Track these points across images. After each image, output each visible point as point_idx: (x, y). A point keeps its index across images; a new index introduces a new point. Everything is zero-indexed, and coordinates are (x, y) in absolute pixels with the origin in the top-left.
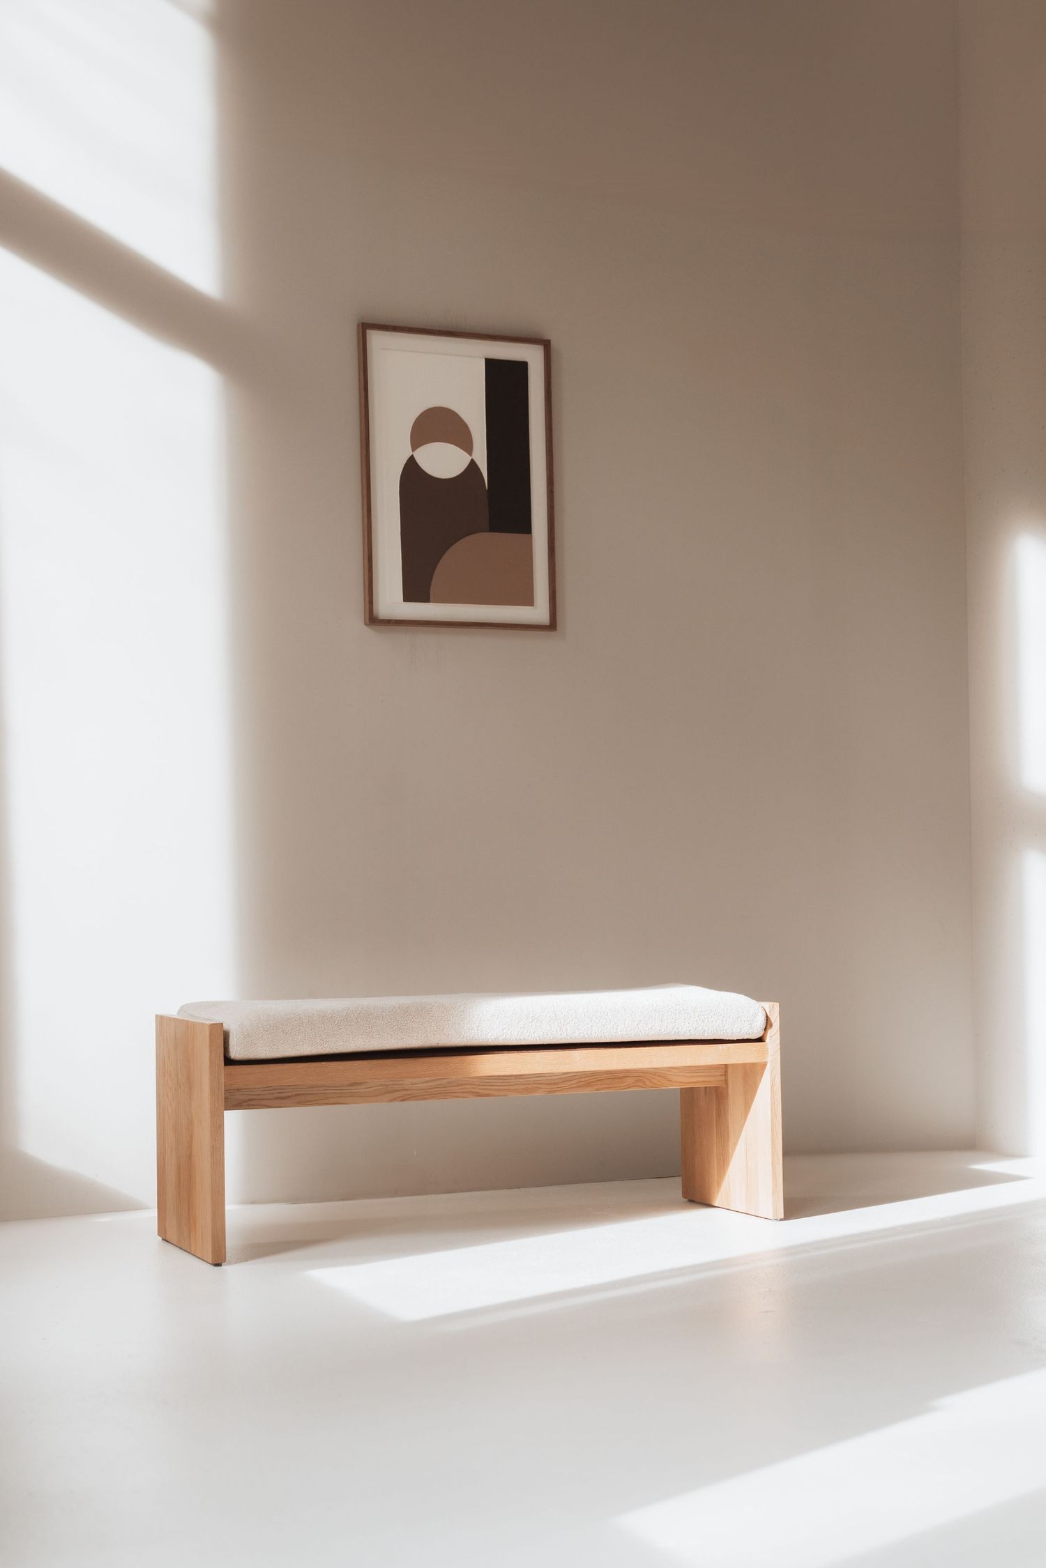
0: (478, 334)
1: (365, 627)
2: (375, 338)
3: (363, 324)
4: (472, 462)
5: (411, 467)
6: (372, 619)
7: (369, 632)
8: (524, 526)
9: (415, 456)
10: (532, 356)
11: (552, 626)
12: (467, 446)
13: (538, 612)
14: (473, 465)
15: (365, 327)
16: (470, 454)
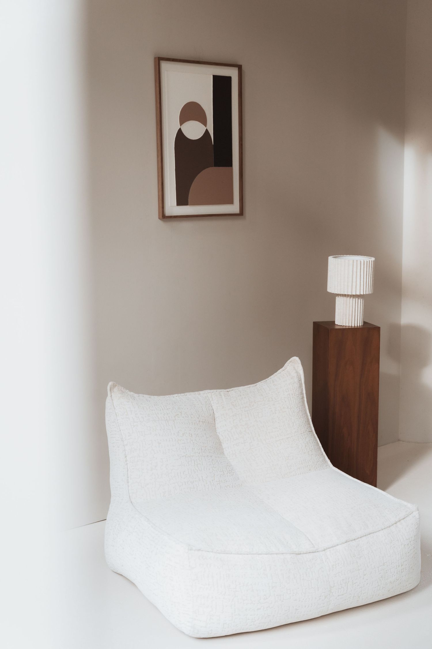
0: (211, 62)
1: (159, 221)
2: (165, 66)
3: (159, 58)
4: (207, 130)
5: (180, 134)
6: (164, 217)
7: (161, 223)
8: (229, 163)
9: (181, 128)
10: (233, 73)
11: (242, 213)
12: (204, 122)
13: (235, 208)
14: (207, 132)
15: (159, 60)
16: (206, 126)
